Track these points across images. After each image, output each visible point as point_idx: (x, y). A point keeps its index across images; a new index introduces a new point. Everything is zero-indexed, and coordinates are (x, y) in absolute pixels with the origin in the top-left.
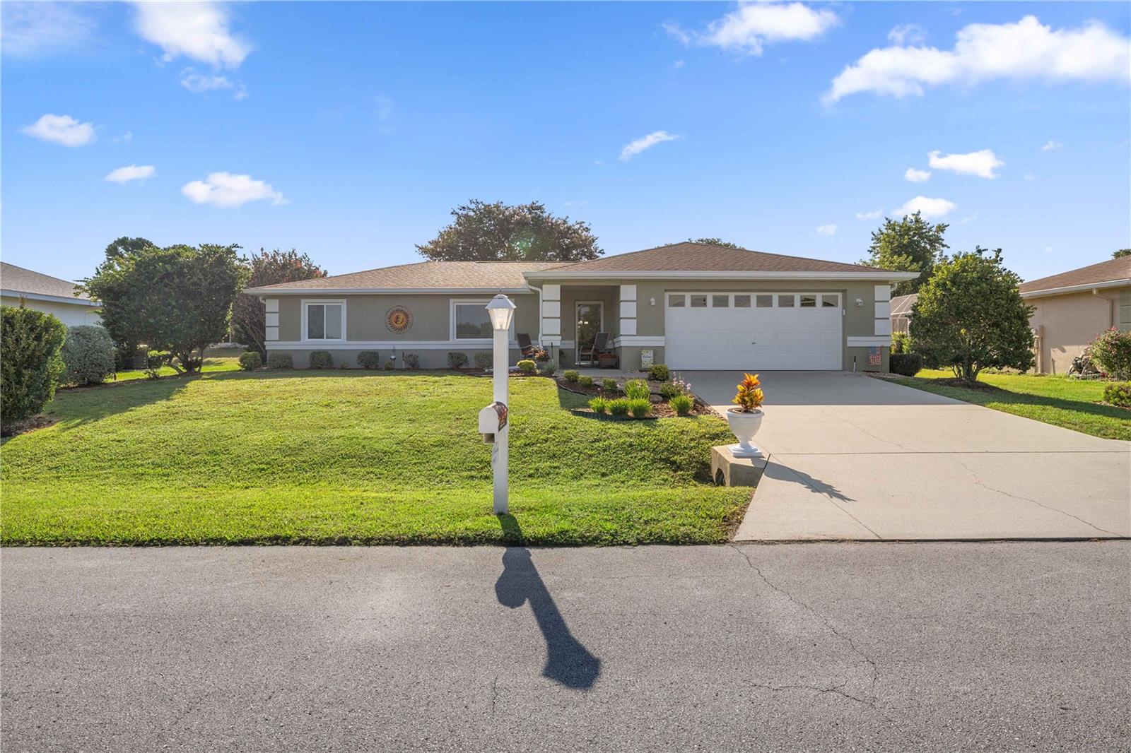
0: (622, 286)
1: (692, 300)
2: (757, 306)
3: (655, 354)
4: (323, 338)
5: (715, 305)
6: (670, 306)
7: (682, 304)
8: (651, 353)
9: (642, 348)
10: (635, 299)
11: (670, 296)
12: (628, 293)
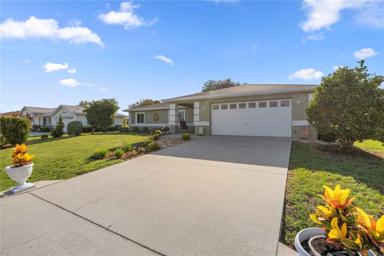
0: (194, 103)
1: (222, 106)
2: (249, 108)
3: (204, 129)
4: (140, 123)
5: (231, 108)
6: (213, 109)
7: (218, 108)
8: (202, 128)
9: (199, 126)
10: (199, 107)
11: (213, 105)
12: (197, 105)
